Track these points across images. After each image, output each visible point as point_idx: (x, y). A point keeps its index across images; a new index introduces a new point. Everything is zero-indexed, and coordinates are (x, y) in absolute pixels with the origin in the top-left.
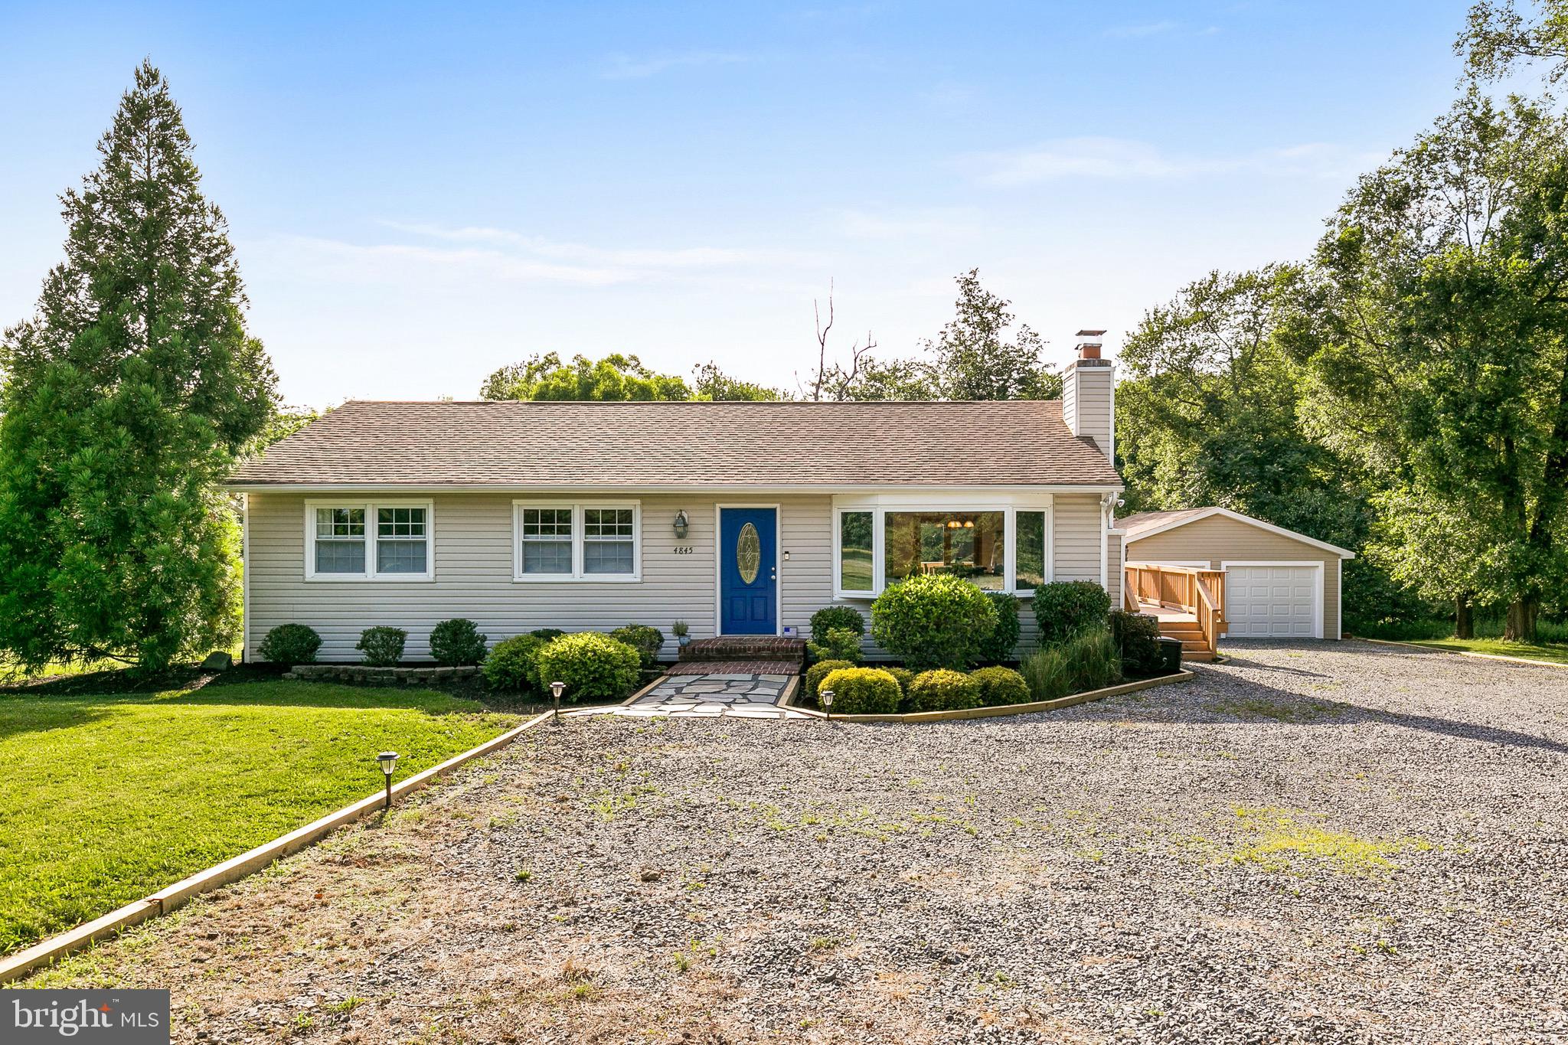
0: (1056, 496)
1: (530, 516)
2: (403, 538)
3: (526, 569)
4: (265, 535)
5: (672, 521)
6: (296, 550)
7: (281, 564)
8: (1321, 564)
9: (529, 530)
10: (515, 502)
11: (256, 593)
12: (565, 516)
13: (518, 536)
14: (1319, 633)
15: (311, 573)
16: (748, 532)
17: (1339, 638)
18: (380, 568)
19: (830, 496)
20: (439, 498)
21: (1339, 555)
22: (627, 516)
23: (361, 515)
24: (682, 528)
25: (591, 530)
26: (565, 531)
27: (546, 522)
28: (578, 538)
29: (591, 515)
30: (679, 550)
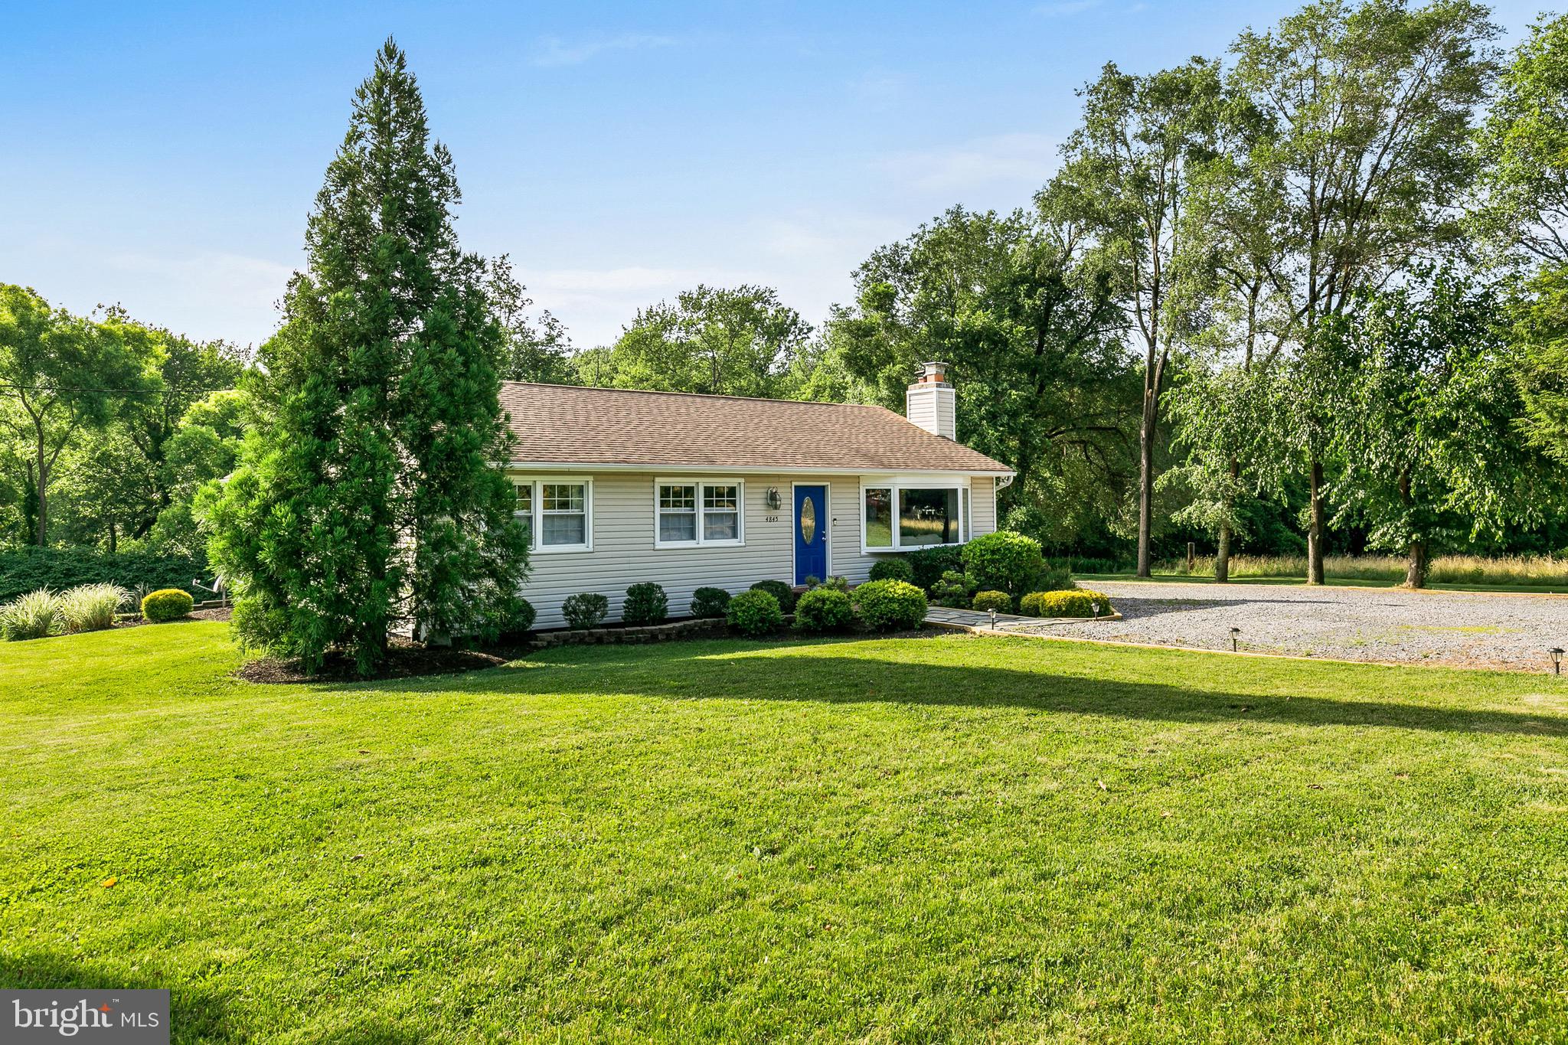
0: (973, 478)
1: (665, 491)
2: (563, 512)
3: (662, 538)
5: (764, 496)
9: (663, 504)
10: (654, 479)
12: (691, 492)
13: (655, 508)
16: (807, 504)
18: (547, 541)
19: (857, 478)
20: (597, 475)
22: (732, 491)
23: (527, 491)
24: (772, 500)
25: (708, 504)
26: (690, 504)
27: (676, 497)
28: (701, 510)
29: (708, 491)
30: (770, 520)
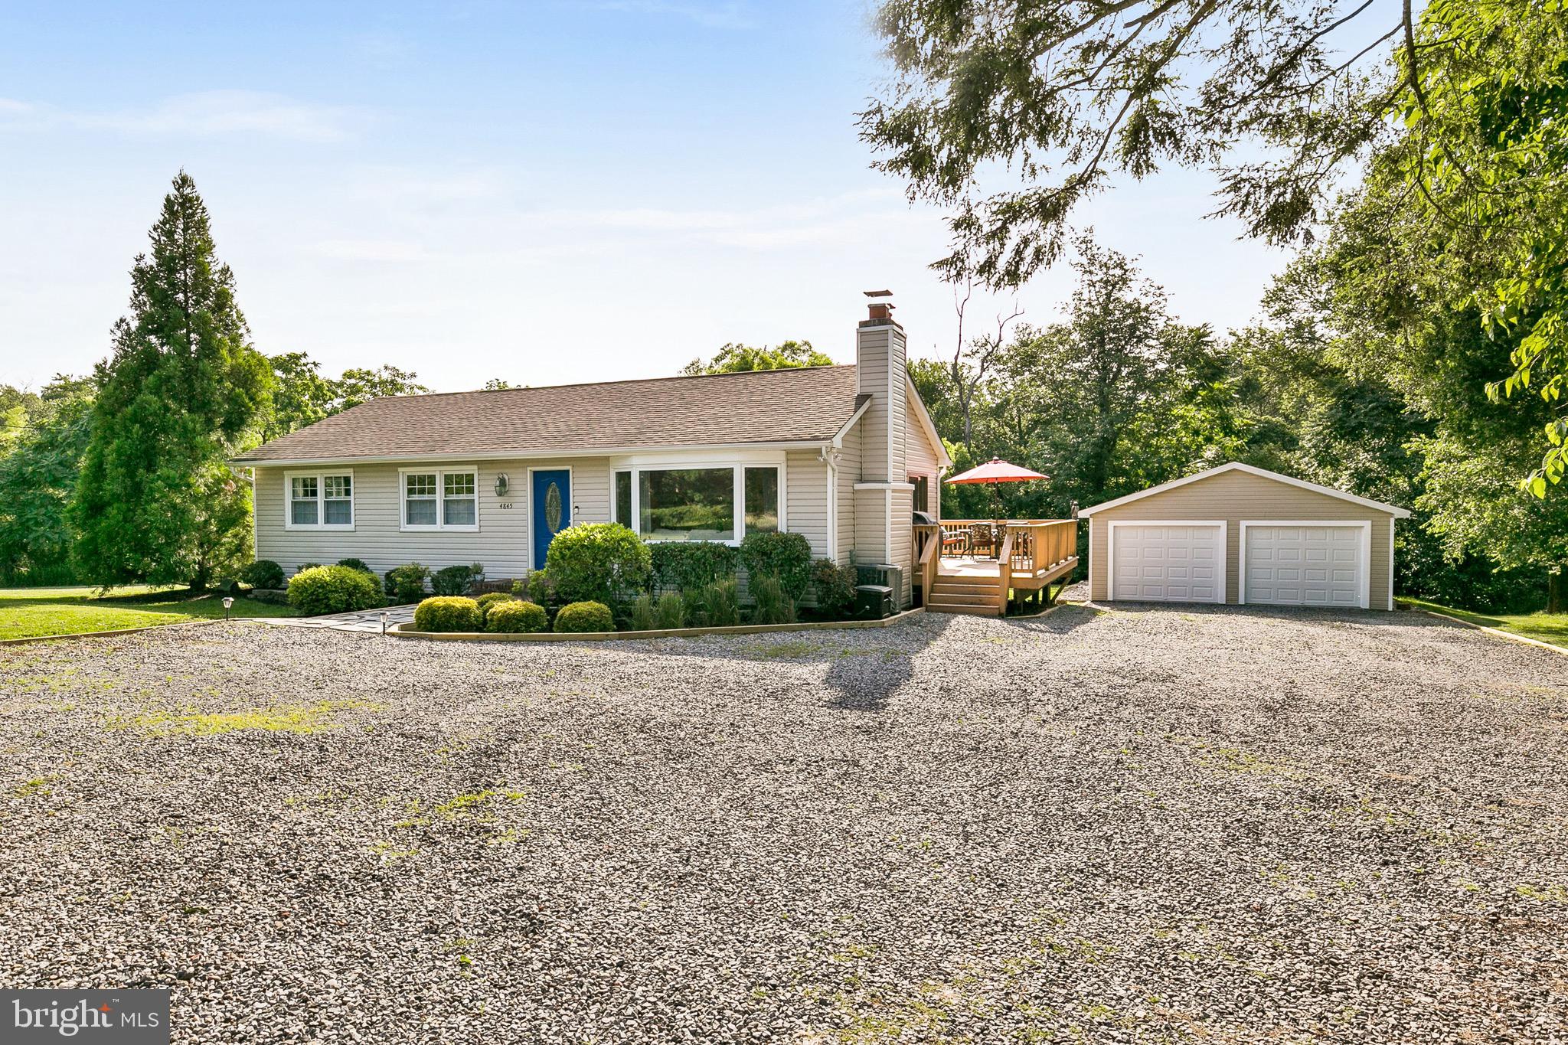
0: (788, 452)
1: (411, 480)
2: (339, 499)
3: (410, 521)
4: (266, 497)
5: (496, 482)
6: (278, 508)
7: (274, 518)
8: (1367, 524)
9: (411, 492)
10: (400, 470)
11: (262, 539)
12: (432, 479)
13: (403, 496)
14: (1364, 601)
15: (289, 524)
16: (553, 491)
17: (1390, 609)
18: (327, 521)
19: (607, 458)
20: (365, 467)
21: (1392, 515)
22: (470, 479)
23: (315, 482)
24: (503, 487)
25: (448, 491)
26: (432, 491)
27: (420, 485)
28: (439, 497)
29: (448, 479)
30: (503, 506)
